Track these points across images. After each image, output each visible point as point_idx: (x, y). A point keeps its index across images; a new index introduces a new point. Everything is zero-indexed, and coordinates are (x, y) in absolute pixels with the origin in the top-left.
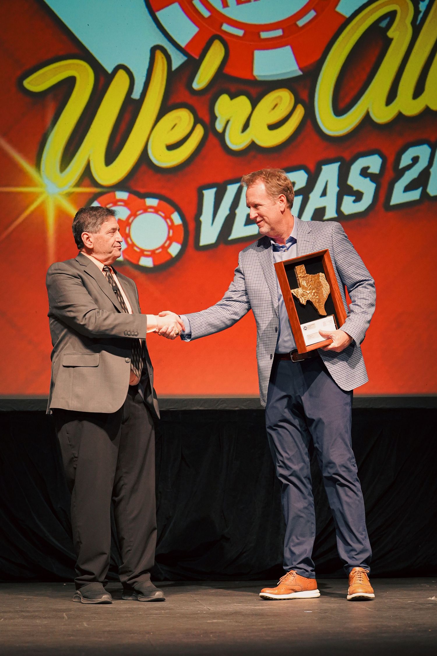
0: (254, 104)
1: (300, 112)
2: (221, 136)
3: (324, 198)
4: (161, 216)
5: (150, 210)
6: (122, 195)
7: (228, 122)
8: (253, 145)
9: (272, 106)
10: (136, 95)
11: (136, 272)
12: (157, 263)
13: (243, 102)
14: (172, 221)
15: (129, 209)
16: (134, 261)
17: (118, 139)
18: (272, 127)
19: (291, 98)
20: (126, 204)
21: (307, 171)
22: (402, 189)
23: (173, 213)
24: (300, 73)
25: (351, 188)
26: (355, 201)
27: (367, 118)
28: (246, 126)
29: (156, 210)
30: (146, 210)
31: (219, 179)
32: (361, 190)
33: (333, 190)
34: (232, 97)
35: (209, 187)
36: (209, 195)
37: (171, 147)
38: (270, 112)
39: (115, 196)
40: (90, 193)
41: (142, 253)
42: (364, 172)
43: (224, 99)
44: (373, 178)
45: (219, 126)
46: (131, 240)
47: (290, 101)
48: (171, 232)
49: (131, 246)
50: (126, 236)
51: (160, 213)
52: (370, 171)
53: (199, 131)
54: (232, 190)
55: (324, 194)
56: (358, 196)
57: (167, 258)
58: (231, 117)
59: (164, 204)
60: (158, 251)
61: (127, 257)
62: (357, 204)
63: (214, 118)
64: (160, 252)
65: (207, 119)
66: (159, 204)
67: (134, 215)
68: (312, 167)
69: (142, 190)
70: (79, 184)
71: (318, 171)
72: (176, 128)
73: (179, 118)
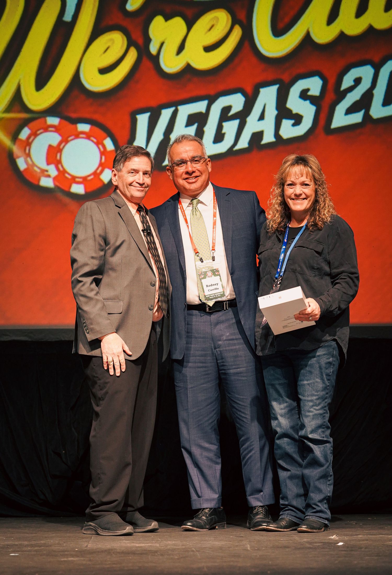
0: (190, 26)
1: (237, 33)
2: (155, 59)
3: (261, 122)
4: (92, 141)
5: (81, 136)
6: (53, 121)
7: (162, 44)
8: (188, 69)
9: (208, 27)
10: (68, 17)
11: (67, 200)
12: (89, 190)
13: (178, 23)
14: (104, 147)
15: (60, 135)
16: (66, 189)
17: (50, 63)
18: (208, 49)
19: (228, 19)
20: (57, 129)
21: (244, 94)
22: (344, 111)
23: (105, 139)
25: (290, 111)
26: (294, 125)
27: (307, 38)
28: (181, 48)
29: (88, 136)
30: (77, 135)
31: (153, 103)
32: (301, 113)
33: (271, 113)
34: (167, 18)
35: (142, 111)
36: (143, 120)
37: (103, 71)
38: (206, 33)
39: (46, 122)
40: (20, 119)
41: (74, 180)
42: (304, 95)
43: (158, 20)
44: (313, 100)
45: (153, 49)
46: (62, 166)
47: (227, 21)
48: (103, 158)
49: (62, 173)
50: (58, 163)
51: (92, 138)
52: (310, 93)
53: (133, 55)
54: (166, 114)
55: (262, 117)
56: (298, 119)
57: (99, 185)
58: (165, 39)
59: (97, 130)
60: (90, 178)
61: (58, 184)
62: (297, 128)
63: (148, 40)
64: (92, 179)
65: (140, 41)
66: (91, 129)
67: (65, 141)
68: (249, 89)
69: (74, 115)
70: (8, 109)
71: (256, 94)
72: (108, 51)
73: (112, 40)
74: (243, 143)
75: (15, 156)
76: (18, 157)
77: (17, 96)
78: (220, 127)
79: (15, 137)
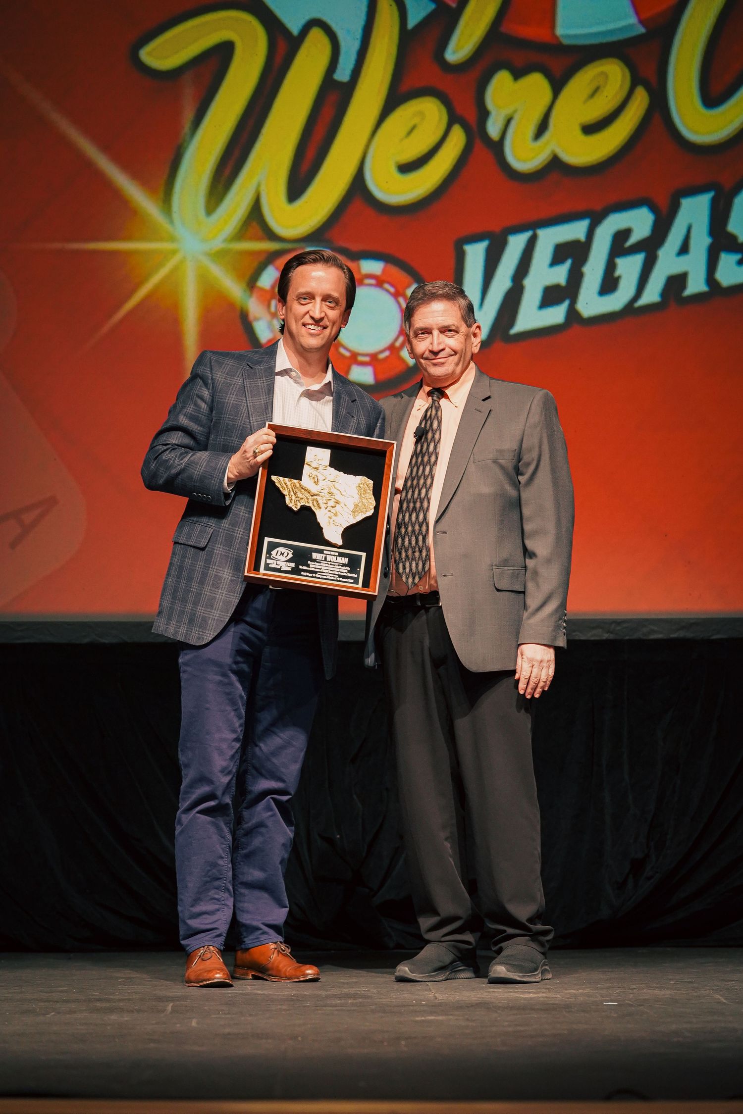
0: (557, 87)
1: (640, 101)
2: (497, 147)
3: (684, 258)
4: (387, 291)
5: (368, 281)
7: (508, 121)
8: (555, 164)
9: (589, 91)
10: (343, 74)
12: (382, 377)
13: (537, 84)
17: (311, 153)
18: (590, 129)
19: (624, 76)
21: (653, 209)
23: (409, 286)
24: (641, 30)
25: (733, 238)
26: (740, 263)
28: (542, 128)
29: (379, 282)
31: (496, 227)
33: (701, 241)
34: (518, 75)
35: (475, 238)
36: (475, 254)
37: (406, 168)
38: (585, 102)
40: (259, 252)
41: (354, 359)
43: (502, 81)
45: (493, 129)
47: (623, 81)
51: (387, 286)
53: (457, 139)
54: (516, 244)
55: (684, 249)
57: (399, 368)
58: (515, 111)
59: (395, 271)
60: (382, 356)
63: (484, 114)
64: (387, 357)
65: (472, 117)
66: (384, 271)
68: (663, 201)
69: (354, 247)
70: (240, 235)
71: (674, 208)
72: (415, 132)
73: (421, 114)
74: (652, 295)
75: (251, 317)
76: (257, 319)
77: (256, 213)
78: (610, 267)
79: (251, 284)
